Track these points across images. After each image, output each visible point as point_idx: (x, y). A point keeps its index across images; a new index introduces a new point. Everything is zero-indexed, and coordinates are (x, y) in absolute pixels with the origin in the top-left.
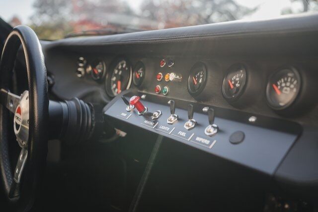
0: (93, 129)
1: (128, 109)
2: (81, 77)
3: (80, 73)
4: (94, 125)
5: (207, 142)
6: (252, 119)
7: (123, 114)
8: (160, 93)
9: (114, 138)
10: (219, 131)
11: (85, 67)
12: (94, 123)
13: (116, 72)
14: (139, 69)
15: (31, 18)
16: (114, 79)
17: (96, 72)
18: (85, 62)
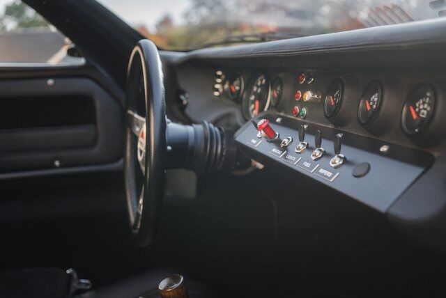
0: (223, 159)
1: (259, 135)
2: (219, 96)
3: (217, 90)
4: (224, 153)
5: (329, 174)
6: (384, 149)
7: (254, 141)
8: (298, 115)
9: (249, 170)
10: (345, 161)
11: (223, 83)
12: (225, 150)
13: (255, 89)
14: (277, 86)
15: (186, 15)
16: (253, 98)
17: (233, 90)
18: (223, 77)
